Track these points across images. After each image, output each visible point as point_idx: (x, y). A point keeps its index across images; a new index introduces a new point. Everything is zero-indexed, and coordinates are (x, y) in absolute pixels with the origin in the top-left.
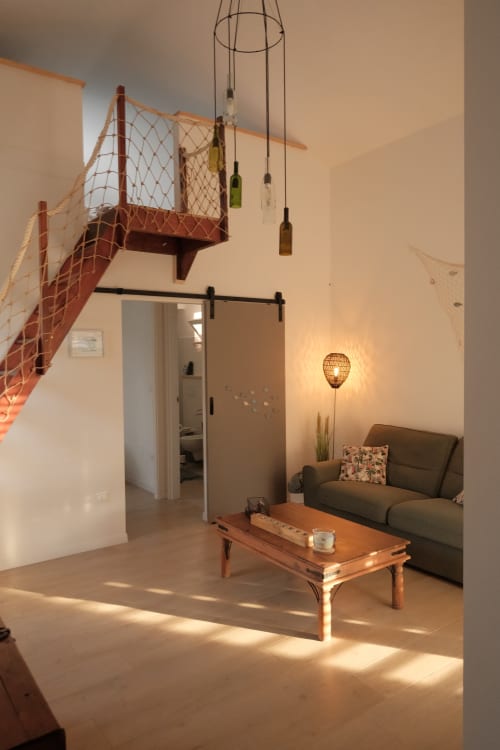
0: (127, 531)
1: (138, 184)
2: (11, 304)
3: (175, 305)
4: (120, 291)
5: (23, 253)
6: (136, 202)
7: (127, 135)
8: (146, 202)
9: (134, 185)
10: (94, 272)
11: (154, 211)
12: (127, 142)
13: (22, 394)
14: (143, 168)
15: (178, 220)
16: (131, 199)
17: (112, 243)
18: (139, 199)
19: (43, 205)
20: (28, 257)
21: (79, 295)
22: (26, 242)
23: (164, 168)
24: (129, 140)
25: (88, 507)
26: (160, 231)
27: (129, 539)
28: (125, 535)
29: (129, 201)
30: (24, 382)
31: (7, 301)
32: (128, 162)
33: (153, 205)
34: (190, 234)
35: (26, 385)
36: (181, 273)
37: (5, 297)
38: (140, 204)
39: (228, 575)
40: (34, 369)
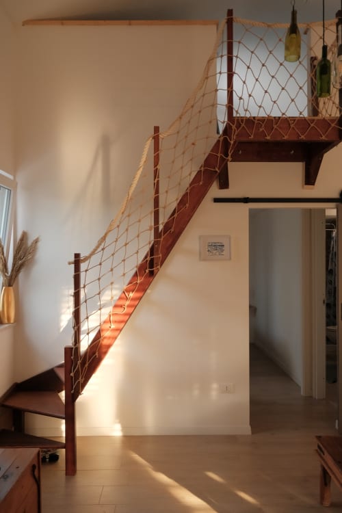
0: (251, 424)
1: (245, 97)
2: (129, 216)
3: (323, 211)
4: (246, 200)
5: (139, 173)
6: (242, 114)
7: (235, 53)
8: (254, 112)
9: (241, 98)
10: (201, 183)
11: (262, 120)
12: (234, 59)
13: (138, 291)
14: (251, 81)
15: (289, 124)
16: (237, 112)
17: (219, 155)
18: (246, 110)
19: (157, 129)
20: (143, 176)
21: (187, 205)
22: (142, 163)
23: (273, 77)
24: (237, 57)
25: (214, 394)
26: (268, 138)
27: (253, 433)
28: (249, 428)
29: (235, 115)
30: (139, 282)
31: (126, 214)
32: (235, 78)
33: (262, 114)
34: (302, 137)
35: (141, 284)
36: (310, 179)
37: (125, 210)
38: (248, 115)
39: (327, 503)
40: (147, 271)
